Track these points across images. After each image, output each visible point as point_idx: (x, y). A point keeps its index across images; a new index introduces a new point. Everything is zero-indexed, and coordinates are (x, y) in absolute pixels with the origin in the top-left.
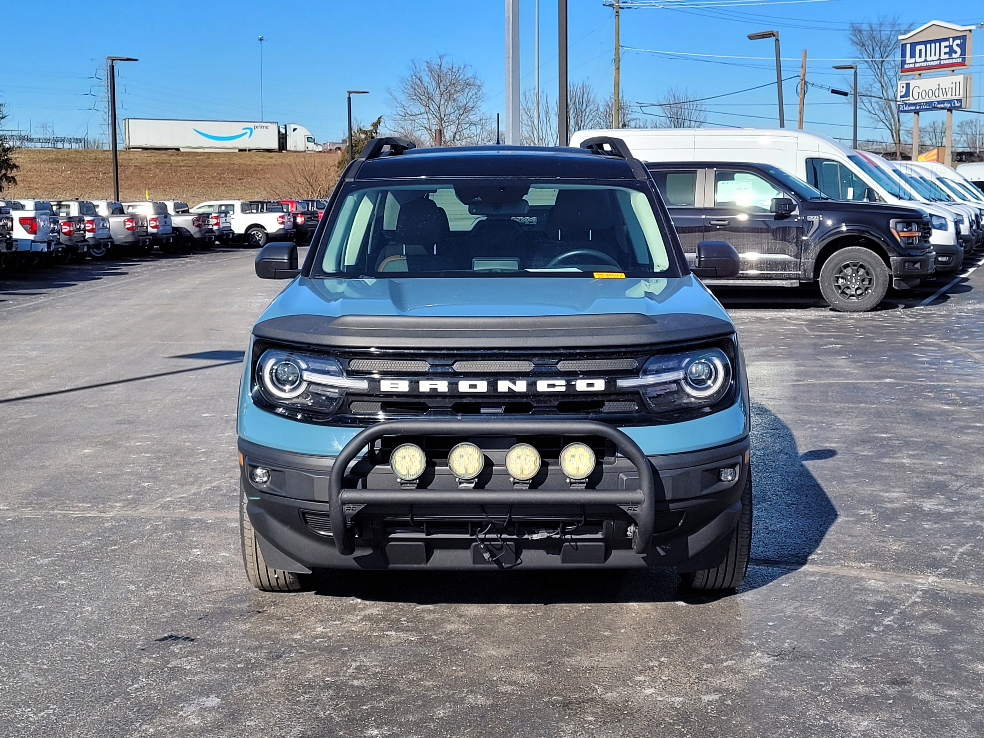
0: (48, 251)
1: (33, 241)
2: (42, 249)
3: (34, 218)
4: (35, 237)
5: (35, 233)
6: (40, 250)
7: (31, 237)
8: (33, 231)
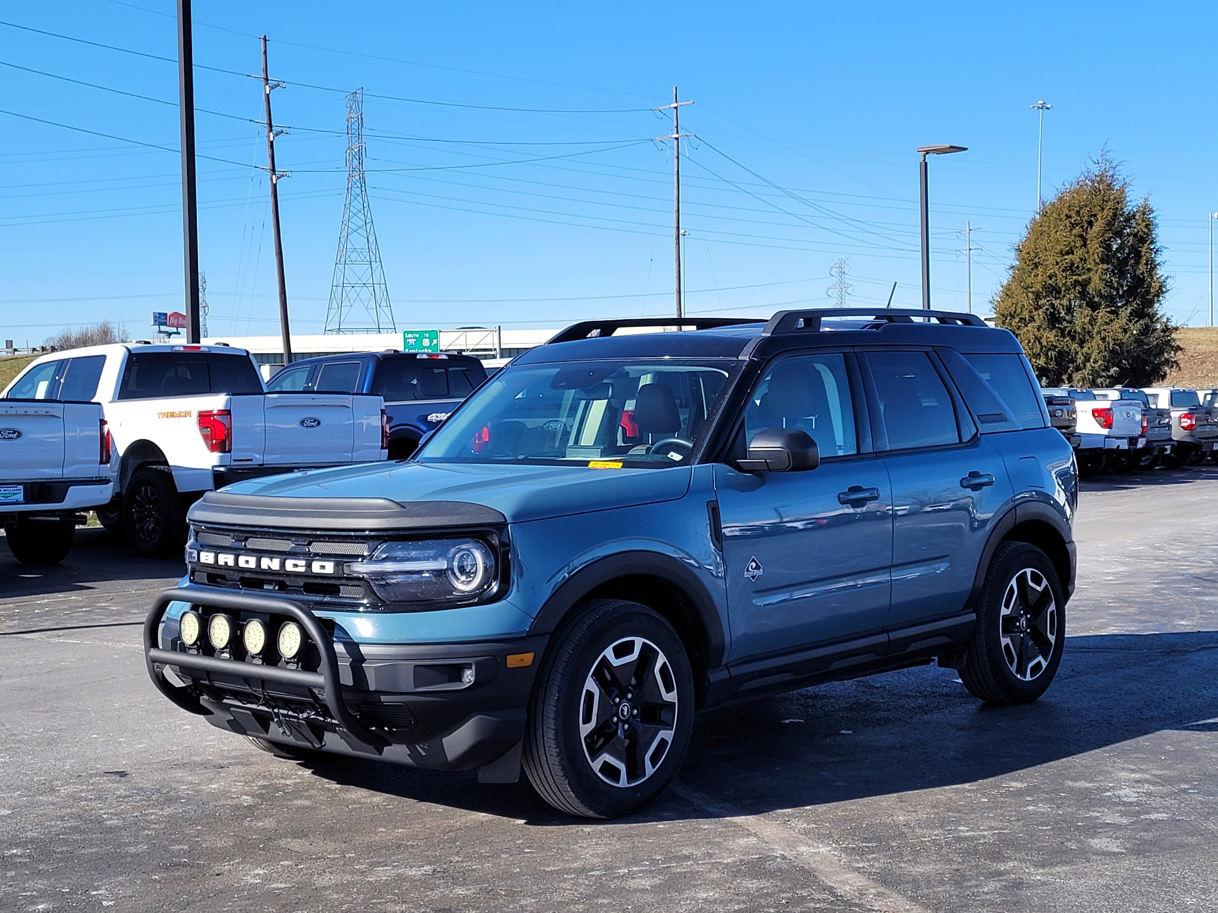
0: (1129, 449)
1: (1107, 437)
2: (1118, 446)
3: (1109, 410)
4: (1109, 432)
5: (1110, 428)
6: (1115, 447)
7: (1105, 432)
8: (1108, 424)
